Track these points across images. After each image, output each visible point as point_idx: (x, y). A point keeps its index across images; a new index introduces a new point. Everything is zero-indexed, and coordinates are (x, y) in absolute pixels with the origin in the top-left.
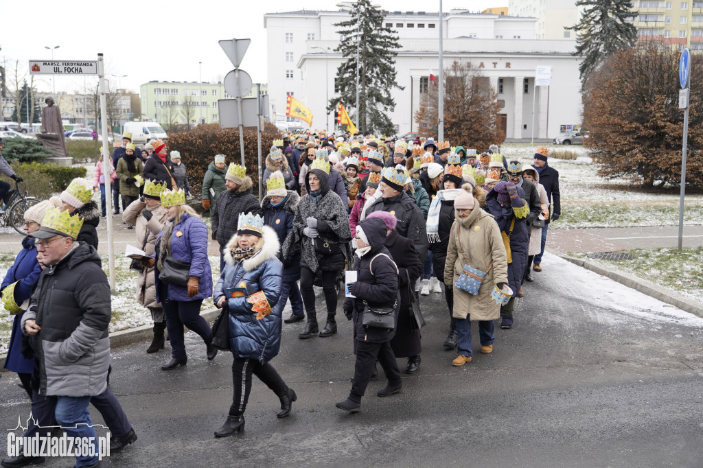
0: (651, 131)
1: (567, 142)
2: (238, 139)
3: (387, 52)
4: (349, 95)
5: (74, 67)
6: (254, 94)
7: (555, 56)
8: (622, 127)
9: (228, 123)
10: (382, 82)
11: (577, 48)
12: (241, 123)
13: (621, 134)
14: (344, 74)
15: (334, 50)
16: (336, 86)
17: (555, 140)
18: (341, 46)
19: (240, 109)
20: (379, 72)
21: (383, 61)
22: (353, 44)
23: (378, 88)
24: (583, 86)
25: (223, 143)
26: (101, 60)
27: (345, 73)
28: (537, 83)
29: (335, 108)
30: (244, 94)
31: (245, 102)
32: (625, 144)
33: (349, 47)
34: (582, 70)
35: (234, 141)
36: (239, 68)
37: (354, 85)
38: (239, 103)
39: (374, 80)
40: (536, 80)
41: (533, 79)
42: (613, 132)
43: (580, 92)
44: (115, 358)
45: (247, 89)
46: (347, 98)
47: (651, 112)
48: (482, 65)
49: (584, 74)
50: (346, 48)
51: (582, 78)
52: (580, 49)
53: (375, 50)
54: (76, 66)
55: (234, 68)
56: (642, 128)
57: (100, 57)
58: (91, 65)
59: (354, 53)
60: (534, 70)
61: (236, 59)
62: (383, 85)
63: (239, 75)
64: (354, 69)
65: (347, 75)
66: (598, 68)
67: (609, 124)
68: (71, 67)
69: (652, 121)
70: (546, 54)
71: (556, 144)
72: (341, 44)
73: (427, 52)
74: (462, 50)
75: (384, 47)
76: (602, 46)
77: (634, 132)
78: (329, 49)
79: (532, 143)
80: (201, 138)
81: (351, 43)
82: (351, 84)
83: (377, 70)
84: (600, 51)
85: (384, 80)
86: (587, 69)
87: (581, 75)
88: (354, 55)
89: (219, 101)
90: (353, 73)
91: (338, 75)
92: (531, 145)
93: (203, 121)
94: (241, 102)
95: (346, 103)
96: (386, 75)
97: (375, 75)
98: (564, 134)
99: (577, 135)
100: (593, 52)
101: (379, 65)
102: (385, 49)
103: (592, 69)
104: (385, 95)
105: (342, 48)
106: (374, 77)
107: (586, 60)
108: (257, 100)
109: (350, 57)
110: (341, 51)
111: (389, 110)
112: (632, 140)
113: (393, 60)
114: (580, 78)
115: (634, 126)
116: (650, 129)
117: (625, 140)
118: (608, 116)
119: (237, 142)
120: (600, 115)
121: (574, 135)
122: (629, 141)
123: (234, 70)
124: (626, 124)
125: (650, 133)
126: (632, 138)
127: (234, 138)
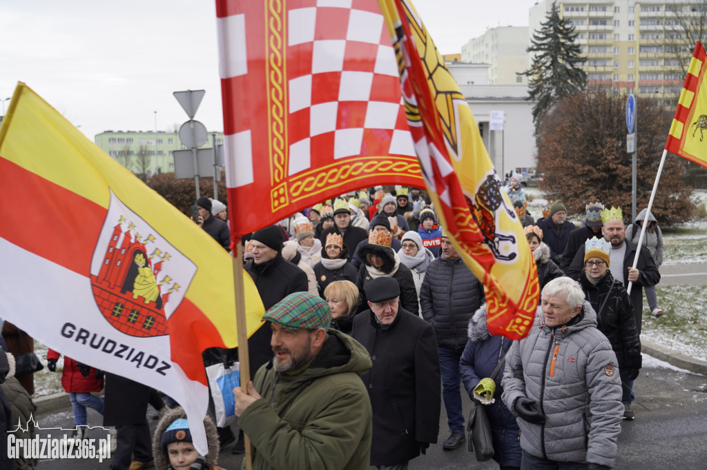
0: (604, 174)
2: (194, 189)
7: (508, 101)
8: (575, 171)
9: (183, 174)
11: (530, 92)
12: (196, 173)
13: (574, 177)
19: (195, 160)
24: (537, 130)
25: (179, 193)
28: (491, 128)
30: (199, 144)
31: (201, 151)
32: (578, 187)
34: (535, 114)
35: (190, 191)
36: (195, 119)
38: (195, 153)
40: (491, 125)
41: (487, 123)
42: (566, 175)
43: (534, 135)
44: (68, 417)
45: (202, 140)
47: (602, 155)
49: (537, 118)
51: (536, 122)
52: (533, 94)
55: (189, 119)
56: (594, 171)
60: (488, 115)
61: (191, 110)
63: (194, 126)
66: (550, 112)
67: (562, 167)
69: (604, 164)
70: (499, 99)
76: (554, 90)
77: (587, 174)
84: (552, 95)
86: (539, 114)
87: (534, 119)
89: (174, 152)
93: (159, 170)
94: (197, 152)
99: (532, 177)
100: (545, 96)
103: (545, 113)
107: (539, 104)
108: (213, 150)
112: (585, 183)
114: (534, 122)
115: (586, 169)
116: (602, 172)
117: (578, 183)
118: (561, 159)
119: (193, 192)
120: (553, 159)
121: (530, 178)
122: (582, 184)
123: (189, 121)
124: (579, 167)
125: (602, 176)
126: (586, 181)
127: (190, 188)
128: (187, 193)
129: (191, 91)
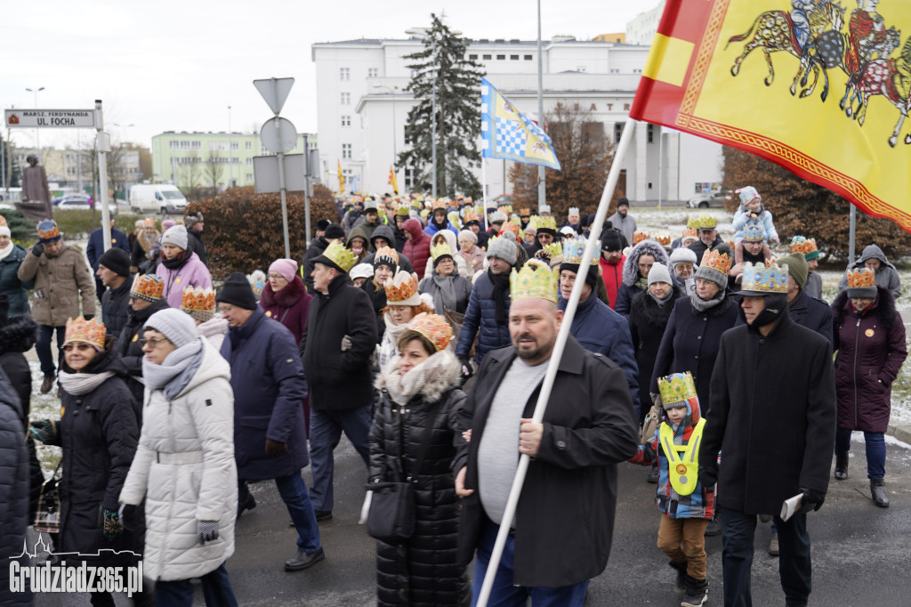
0: (811, 191)
1: (704, 205)
2: (279, 206)
3: (471, 92)
4: (423, 148)
5: (63, 118)
6: (300, 149)
8: (773, 186)
9: (266, 187)
10: (466, 130)
12: (282, 186)
13: (772, 195)
14: (416, 120)
15: (404, 90)
16: (406, 136)
17: (688, 203)
18: (411, 85)
19: (281, 169)
20: (461, 118)
21: (467, 103)
22: (427, 82)
23: (460, 138)
25: (260, 212)
26: (99, 108)
27: (417, 118)
28: (664, 130)
29: (405, 164)
30: (287, 149)
31: (288, 159)
32: (777, 208)
33: (422, 86)
35: (274, 210)
36: (280, 116)
37: (430, 135)
38: (280, 160)
39: (455, 128)
45: (290, 143)
46: (421, 151)
48: (593, 107)
50: (419, 87)
53: (455, 89)
54: (67, 117)
55: (273, 116)
56: (799, 187)
57: (98, 104)
58: (86, 114)
59: (429, 93)
61: (276, 104)
62: (467, 133)
63: (280, 125)
64: (429, 113)
65: (420, 122)
67: (757, 182)
68: (60, 118)
71: (689, 207)
72: (412, 81)
73: (523, 92)
74: (568, 88)
75: (468, 85)
77: (789, 191)
78: (396, 88)
79: (659, 207)
80: (231, 206)
81: (425, 81)
82: (425, 133)
83: (459, 114)
85: (468, 128)
88: (429, 96)
89: (254, 158)
90: (428, 118)
91: (408, 121)
92: (658, 210)
93: (234, 182)
94: (283, 159)
95: (419, 157)
96: (470, 121)
97: (456, 121)
98: (699, 195)
99: (716, 195)
101: (461, 108)
102: (469, 88)
104: (469, 147)
105: (414, 87)
106: (456, 124)
108: (304, 156)
109: (423, 98)
110: (411, 91)
111: (475, 166)
112: (786, 202)
113: (479, 101)
115: (788, 184)
116: (809, 188)
117: (778, 202)
118: (755, 171)
119: (278, 211)
120: (745, 170)
121: (713, 196)
122: (783, 204)
123: (274, 119)
124: (778, 182)
125: (809, 193)
126: (787, 200)
127: (274, 205)
128: (271, 213)
129: (276, 80)
